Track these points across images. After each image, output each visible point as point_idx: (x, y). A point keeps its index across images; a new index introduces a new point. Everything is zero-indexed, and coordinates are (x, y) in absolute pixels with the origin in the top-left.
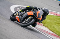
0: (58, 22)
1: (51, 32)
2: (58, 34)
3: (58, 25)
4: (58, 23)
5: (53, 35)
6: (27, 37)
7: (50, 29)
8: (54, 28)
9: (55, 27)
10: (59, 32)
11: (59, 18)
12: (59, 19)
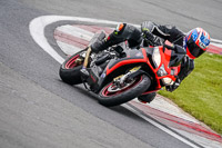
0: (213, 79)
1: (187, 118)
2: (214, 123)
3: (213, 89)
4: (214, 83)
5: (195, 128)
6: (99, 140)
7: (182, 107)
8: (197, 100)
9: (204, 100)
10: (220, 117)
11: (217, 60)
12: (219, 64)
